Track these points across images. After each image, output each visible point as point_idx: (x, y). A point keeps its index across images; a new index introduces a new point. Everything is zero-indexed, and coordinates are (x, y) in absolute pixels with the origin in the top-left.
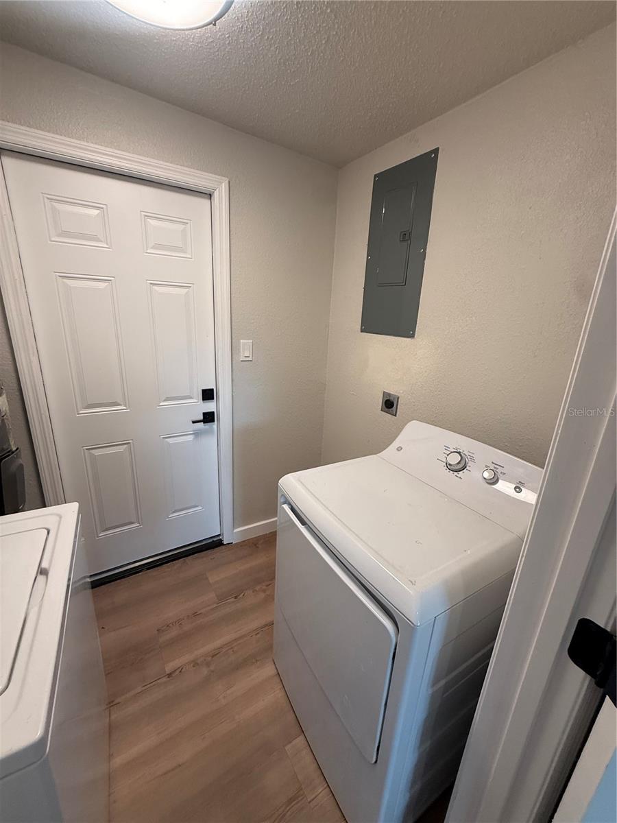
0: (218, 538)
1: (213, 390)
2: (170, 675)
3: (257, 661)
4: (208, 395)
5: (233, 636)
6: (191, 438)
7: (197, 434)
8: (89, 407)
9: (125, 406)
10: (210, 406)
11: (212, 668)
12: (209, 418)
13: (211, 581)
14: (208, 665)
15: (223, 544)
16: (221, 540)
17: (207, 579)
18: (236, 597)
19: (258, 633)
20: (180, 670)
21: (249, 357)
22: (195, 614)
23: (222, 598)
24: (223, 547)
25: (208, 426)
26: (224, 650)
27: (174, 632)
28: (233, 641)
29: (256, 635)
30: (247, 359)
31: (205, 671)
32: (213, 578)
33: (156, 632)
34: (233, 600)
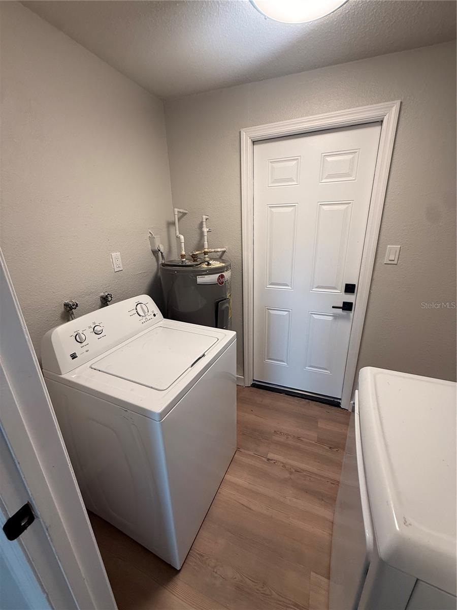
0: (339, 401)
1: (355, 285)
2: (268, 460)
3: (323, 500)
4: (350, 289)
5: (315, 470)
6: (331, 318)
7: (336, 317)
8: (272, 284)
9: (291, 287)
10: (349, 298)
11: (292, 477)
12: (347, 307)
13: (319, 425)
14: (291, 473)
15: (340, 407)
16: (340, 403)
17: (317, 422)
18: (330, 448)
19: (334, 484)
20: (276, 462)
21: (393, 260)
22: (298, 438)
23: (320, 441)
24: (340, 409)
25: (345, 313)
26: (305, 473)
27: (282, 439)
28: (315, 474)
29: (332, 483)
30: (392, 262)
31: (287, 475)
32: (321, 424)
33: (273, 432)
34: (327, 448)
